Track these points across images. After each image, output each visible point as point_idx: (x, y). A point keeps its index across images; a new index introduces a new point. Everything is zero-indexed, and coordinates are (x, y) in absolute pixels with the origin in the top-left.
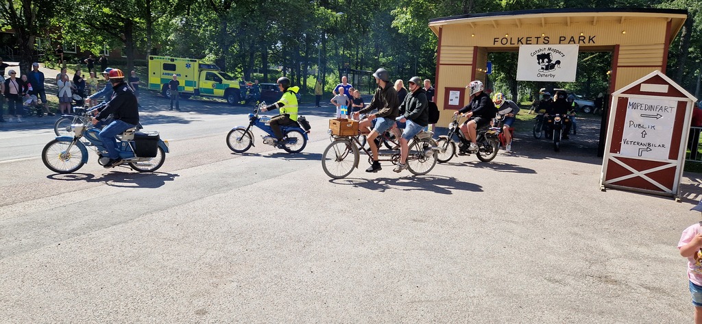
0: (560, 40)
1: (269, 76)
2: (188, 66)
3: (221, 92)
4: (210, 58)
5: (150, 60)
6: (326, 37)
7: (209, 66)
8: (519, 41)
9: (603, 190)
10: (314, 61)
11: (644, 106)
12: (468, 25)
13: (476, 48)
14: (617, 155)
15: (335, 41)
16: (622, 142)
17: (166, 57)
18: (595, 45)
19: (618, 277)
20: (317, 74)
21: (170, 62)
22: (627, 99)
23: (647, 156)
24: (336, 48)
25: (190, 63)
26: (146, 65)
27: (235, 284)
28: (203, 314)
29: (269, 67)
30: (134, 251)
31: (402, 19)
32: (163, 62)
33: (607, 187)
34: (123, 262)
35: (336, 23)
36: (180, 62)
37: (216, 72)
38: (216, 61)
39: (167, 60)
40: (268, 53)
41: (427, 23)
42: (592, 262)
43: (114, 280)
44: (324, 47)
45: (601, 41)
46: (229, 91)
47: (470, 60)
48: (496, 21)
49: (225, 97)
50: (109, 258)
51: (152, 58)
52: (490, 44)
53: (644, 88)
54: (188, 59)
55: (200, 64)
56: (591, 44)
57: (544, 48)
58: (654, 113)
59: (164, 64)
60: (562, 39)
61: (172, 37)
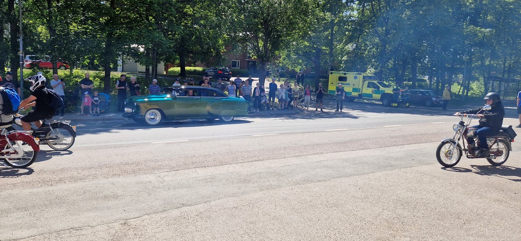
1: (416, 84)
2: (356, 78)
4: (370, 71)
5: (330, 75)
6: (473, 50)
7: (370, 77)
10: (460, 71)
15: (481, 53)
20: (461, 82)
21: (343, 76)
24: (483, 60)
25: (357, 75)
26: (327, 78)
29: (417, 77)
35: (483, 38)
36: (350, 76)
37: (375, 82)
38: (375, 73)
39: (341, 74)
40: (417, 66)
44: (470, 59)
46: (384, 95)
49: (381, 100)
51: (331, 73)
54: (355, 73)
55: (364, 77)
59: (339, 77)
61: (345, 58)
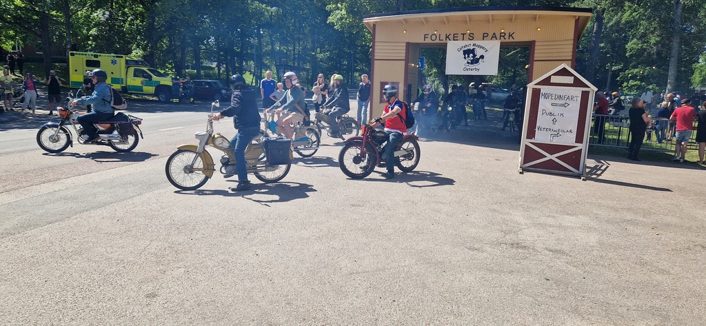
0: (484, 37)
1: (202, 72)
2: (114, 62)
3: (151, 89)
4: (137, 53)
5: (70, 57)
6: (262, 32)
7: (136, 63)
8: (447, 37)
9: (521, 173)
10: (250, 57)
11: (554, 96)
12: (400, 22)
13: (408, 44)
14: (532, 141)
15: (271, 36)
16: (537, 129)
17: (89, 53)
18: (514, 41)
19: (527, 244)
20: (253, 70)
21: (93, 59)
22: (540, 90)
23: (556, 141)
24: (273, 44)
25: (116, 59)
26: (67, 61)
27: (183, 269)
28: (154, 297)
29: (202, 63)
30: (76, 246)
31: (338, 15)
32: (85, 58)
33: (524, 170)
34: (65, 257)
35: (271, 19)
36: (105, 59)
37: (145, 69)
38: (144, 57)
39: (90, 56)
40: (200, 49)
41: (361, 19)
42: (506, 233)
43: (58, 273)
44: (260, 42)
45: (520, 37)
46: (160, 89)
47: (403, 56)
48: (425, 18)
49: (156, 94)
50: (49, 254)
51: (73, 55)
52: (420, 40)
53: (554, 80)
54: (113, 55)
55: (127, 60)
56: (511, 40)
57: (469, 44)
58: (562, 102)
59: (87, 61)
60: (485, 35)
61: (93, 32)
